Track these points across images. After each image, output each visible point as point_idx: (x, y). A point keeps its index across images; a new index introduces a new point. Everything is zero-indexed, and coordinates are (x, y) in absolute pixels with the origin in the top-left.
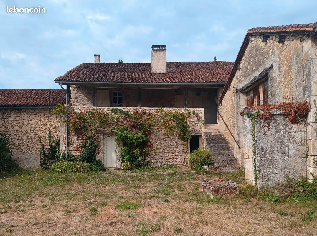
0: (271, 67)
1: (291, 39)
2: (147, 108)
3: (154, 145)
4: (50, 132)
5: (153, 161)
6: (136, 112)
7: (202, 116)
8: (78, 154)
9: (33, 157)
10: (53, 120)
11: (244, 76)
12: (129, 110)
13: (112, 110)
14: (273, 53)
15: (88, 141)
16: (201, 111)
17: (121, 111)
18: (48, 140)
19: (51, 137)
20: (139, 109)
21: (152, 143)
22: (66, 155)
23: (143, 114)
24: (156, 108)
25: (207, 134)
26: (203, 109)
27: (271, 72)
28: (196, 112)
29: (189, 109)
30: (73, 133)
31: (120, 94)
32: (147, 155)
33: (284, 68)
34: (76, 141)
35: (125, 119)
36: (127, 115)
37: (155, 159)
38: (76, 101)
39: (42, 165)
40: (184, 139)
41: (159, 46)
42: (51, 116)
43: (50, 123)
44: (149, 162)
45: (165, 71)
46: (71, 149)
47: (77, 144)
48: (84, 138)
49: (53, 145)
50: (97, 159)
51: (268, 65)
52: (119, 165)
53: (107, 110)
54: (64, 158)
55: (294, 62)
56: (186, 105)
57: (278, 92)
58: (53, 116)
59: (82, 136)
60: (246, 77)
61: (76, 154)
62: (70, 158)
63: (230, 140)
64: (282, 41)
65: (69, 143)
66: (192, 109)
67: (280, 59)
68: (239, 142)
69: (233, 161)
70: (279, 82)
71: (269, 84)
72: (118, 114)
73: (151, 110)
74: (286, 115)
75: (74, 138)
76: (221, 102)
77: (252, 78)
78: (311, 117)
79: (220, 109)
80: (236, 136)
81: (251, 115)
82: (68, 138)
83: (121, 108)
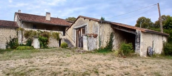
0: (86, 25)
1: (92, 21)
4: (10, 36)
6: (45, 31)
7: (62, 34)
9: (3, 44)
10: (12, 32)
11: (76, 25)
12: (43, 31)
13: (37, 30)
14: (87, 22)
15: (29, 40)
16: (62, 32)
17: (40, 31)
18: (9, 39)
19: (10, 37)
20: (46, 31)
21: (49, 41)
23: (47, 32)
25: (64, 39)
27: (86, 26)
30: (24, 37)
32: (48, 44)
33: (90, 26)
35: (41, 33)
36: (42, 32)
37: (50, 45)
39: (6, 47)
40: (58, 40)
41: (48, 13)
43: (10, 33)
44: (48, 46)
45: (50, 20)
46: (23, 42)
47: (25, 40)
50: (32, 45)
51: (85, 25)
52: (39, 47)
53: (36, 30)
54: (21, 45)
55: (93, 25)
56: (58, 31)
57: (88, 31)
58: (12, 30)
59: (27, 38)
60: (77, 26)
61: (25, 44)
62: (23, 45)
63: (71, 40)
64: (90, 20)
65: (23, 40)
66: (60, 32)
67: (89, 24)
68: (74, 41)
69: (73, 46)
70: (89, 29)
71: (86, 29)
72: (39, 32)
73: (49, 31)
74: (94, 36)
75: (24, 38)
76: (67, 30)
77: (80, 26)
78: (98, 37)
79: (66, 32)
80: (73, 39)
81: (87, 36)
82: (22, 38)
83: (40, 30)
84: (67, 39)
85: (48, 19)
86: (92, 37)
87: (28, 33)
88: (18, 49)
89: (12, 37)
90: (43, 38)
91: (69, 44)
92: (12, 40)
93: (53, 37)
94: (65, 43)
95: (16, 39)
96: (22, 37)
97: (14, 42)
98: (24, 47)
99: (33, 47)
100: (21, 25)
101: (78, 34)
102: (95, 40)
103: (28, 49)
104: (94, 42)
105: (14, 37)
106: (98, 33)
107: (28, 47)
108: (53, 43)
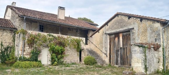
0: (133, 29)
1: (146, 21)
2: (64, 35)
3: (66, 53)
4: (2, 43)
5: (65, 61)
6: (59, 37)
7: (84, 41)
8: (29, 57)
10: (5, 36)
11: (111, 28)
12: (56, 35)
13: (48, 35)
14: (134, 24)
15: (35, 50)
19: (2, 45)
21: (65, 52)
22: (22, 57)
23: (62, 38)
24: (67, 36)
25: (87, 49)
26: (85, 38)
28: (82, 39)
29: (80, 38)
30: (26, 45)
31: (43, 26)
32: (63, 58)
33: (141, 30)
34: (28, 49)
35: (54, 39)
36: (55, 37)
38: (20, 26)
40: (77, 51)
41: (62, 8)
42: (3, 33)
43: (2, 37)
44: (63, 61)
45: (64, 19)
46: (25, 53)
47: (28, 51)
48: (33, 48)
49: (3, 50)
50: (39, 60)
52: (50, 63)
53: (46, 34)
54: (20, 59)
55: (149, 29)
56: (78, 36)
57: (137, 38)
58: (5, 34)
59: (32, 47)
60: (112, 30)
61: (28, 57)
62: (25, 60)
63: (99, 52)
64: (141, 21)
65: (24, 51)
66: (81, 38)
67: (139, 26)
68: (106, 54)
69: (103, 62)
70: (138, 35)
71: (131, 34)
72: (51, 37)
73: (65, 37)
74: (154, 48)
75: (27, 48)
76: (91, 36)
77: (118, 30)
78: (161, 49)
79: (90, 39)
80: (104, 51)
81: (144, 47)
82: (24, 47)
83: (52, 34)
84: (92, 50)
85: (61, 17)
86: (152, 49)
87: (35, 38)
88: (16, 67)
89: (5, 44)
90: (57, 47)
91: (97, 58)
92: (5, 49)
93: (73, 47)
94: (90, 56)
95: (11, 48)
96: (24, 44)
97: (7, 53)
98: (27, 62)
99: (40, 61)
100: (20, 25)
101: (114, 43)
102: (156, 55)
103: (34, 66)
104: (155, 58)
105: (8, 44)
106: (162, 43)
107: (34, 63)
108: (71, 56)
